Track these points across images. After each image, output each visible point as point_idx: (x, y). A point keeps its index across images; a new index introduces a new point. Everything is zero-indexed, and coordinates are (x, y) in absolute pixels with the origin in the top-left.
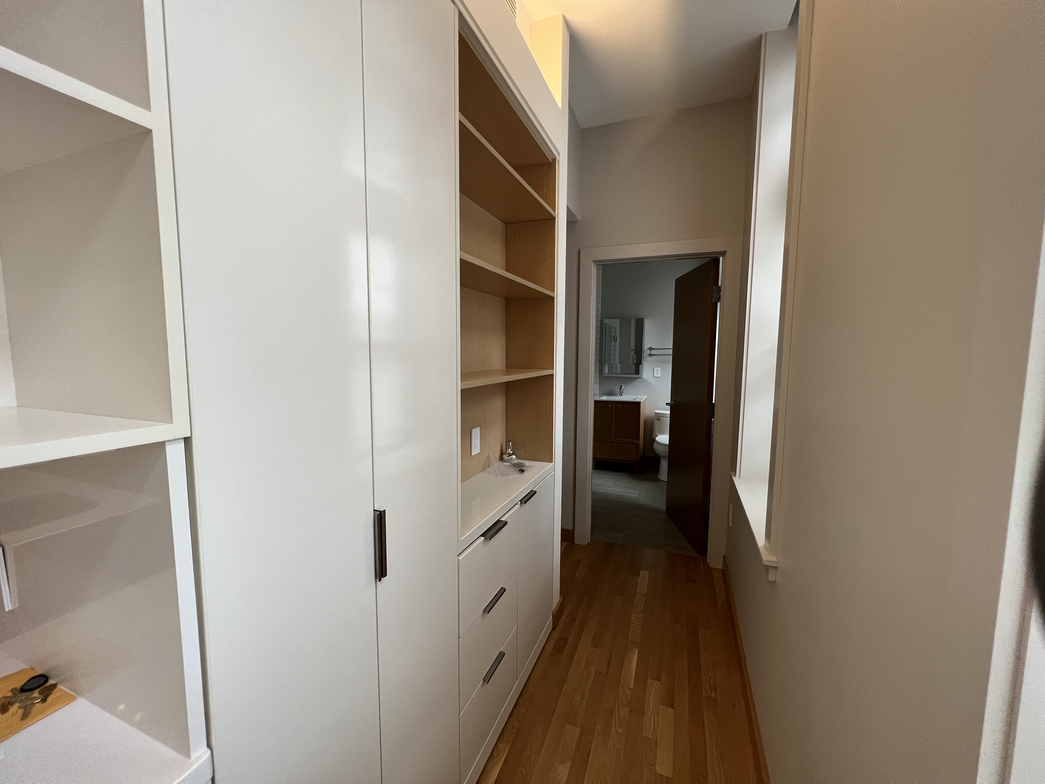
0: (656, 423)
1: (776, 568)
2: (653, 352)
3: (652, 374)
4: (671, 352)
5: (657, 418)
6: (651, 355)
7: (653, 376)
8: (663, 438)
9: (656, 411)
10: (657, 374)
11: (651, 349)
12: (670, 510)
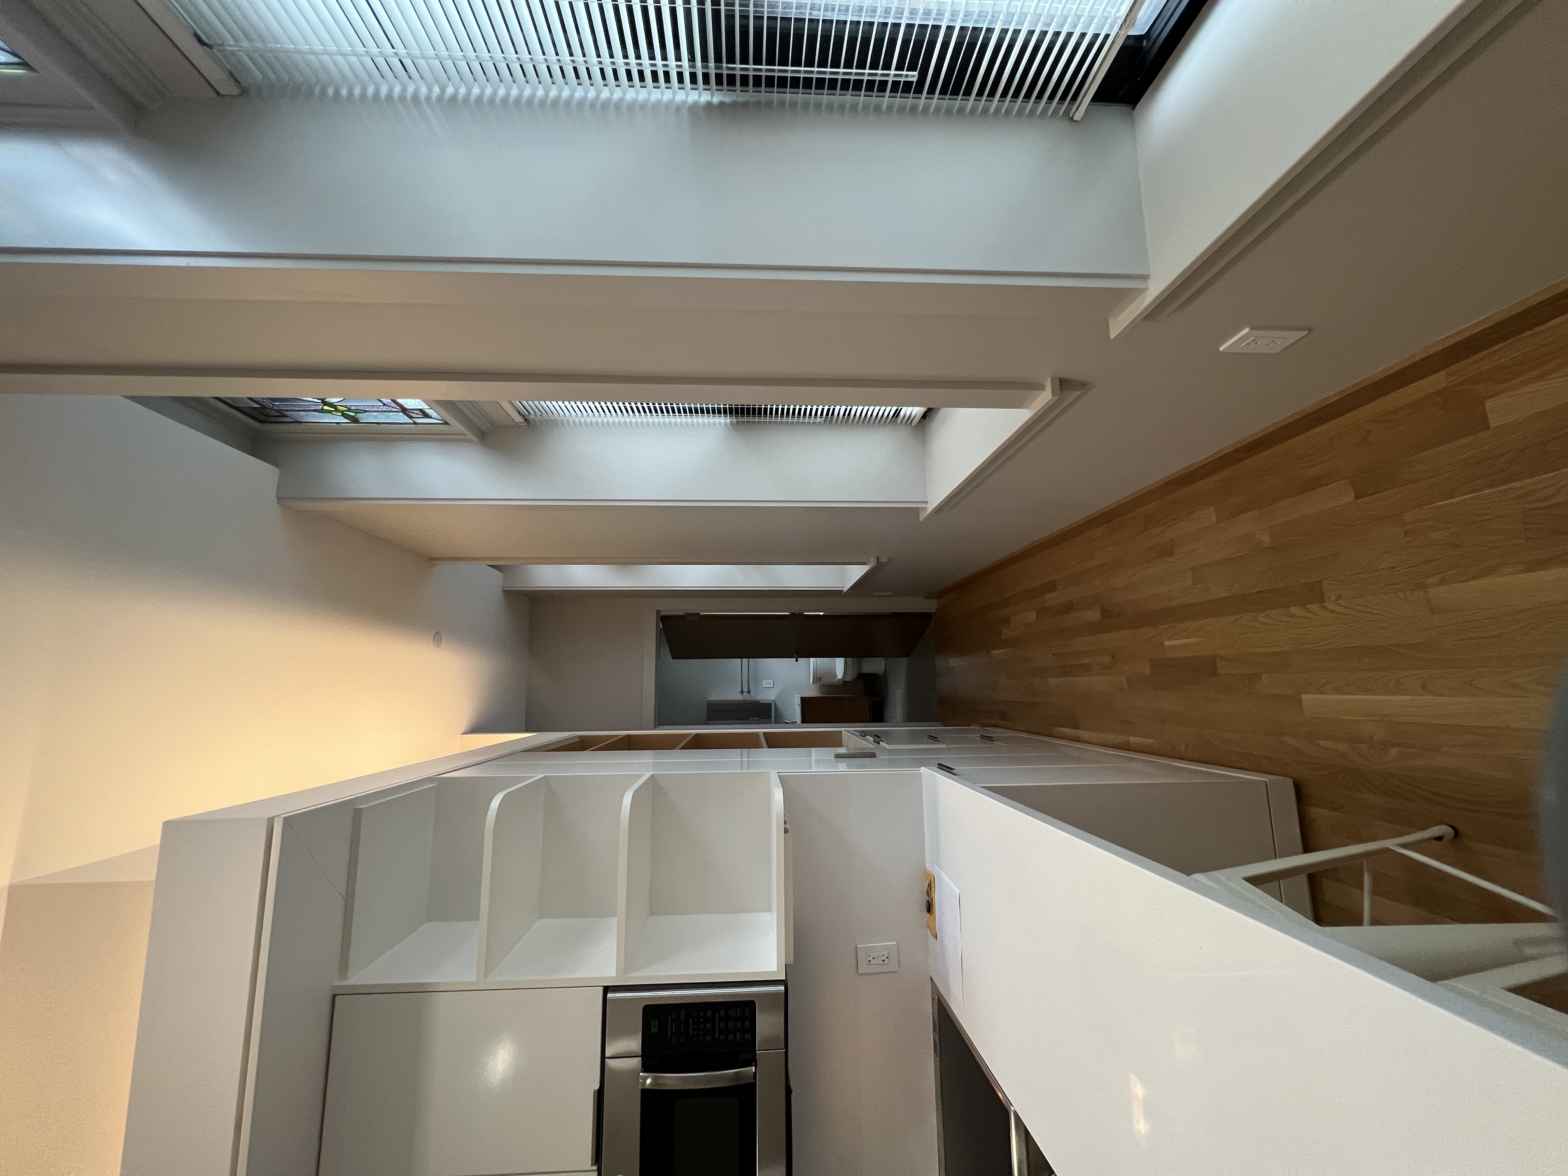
0: (826, 681)
1: (878, 558)
2: (745, 689)
3: (770, 689)
4: (745, 660)
5: (818, 681)
6: (749, 692)
7: (772, 689)
8: (838, 666)
9: (811, 682)
10: (770, 684)
11: (742, 692)
12: (907, 654)
